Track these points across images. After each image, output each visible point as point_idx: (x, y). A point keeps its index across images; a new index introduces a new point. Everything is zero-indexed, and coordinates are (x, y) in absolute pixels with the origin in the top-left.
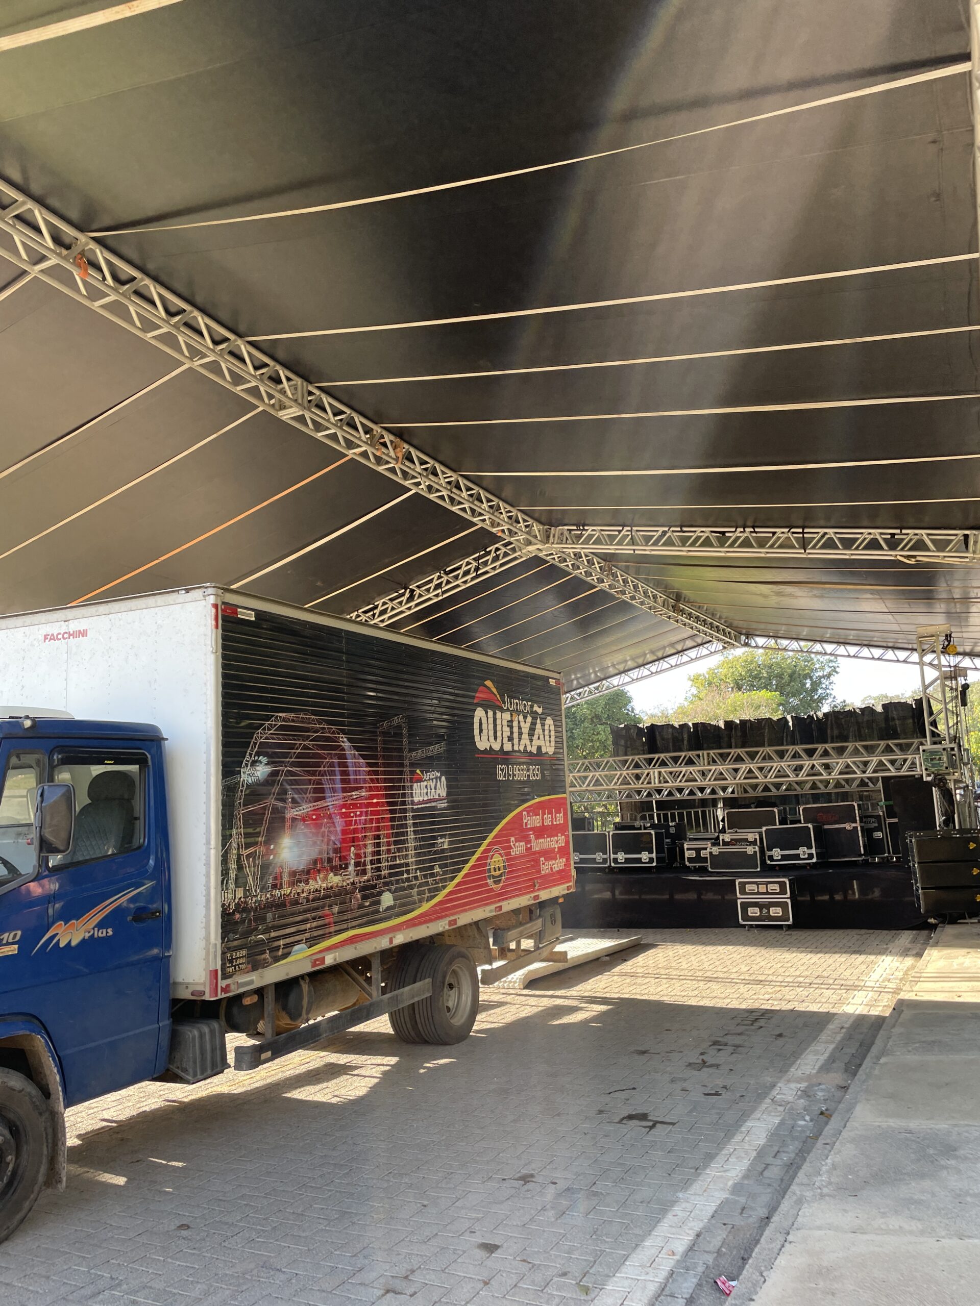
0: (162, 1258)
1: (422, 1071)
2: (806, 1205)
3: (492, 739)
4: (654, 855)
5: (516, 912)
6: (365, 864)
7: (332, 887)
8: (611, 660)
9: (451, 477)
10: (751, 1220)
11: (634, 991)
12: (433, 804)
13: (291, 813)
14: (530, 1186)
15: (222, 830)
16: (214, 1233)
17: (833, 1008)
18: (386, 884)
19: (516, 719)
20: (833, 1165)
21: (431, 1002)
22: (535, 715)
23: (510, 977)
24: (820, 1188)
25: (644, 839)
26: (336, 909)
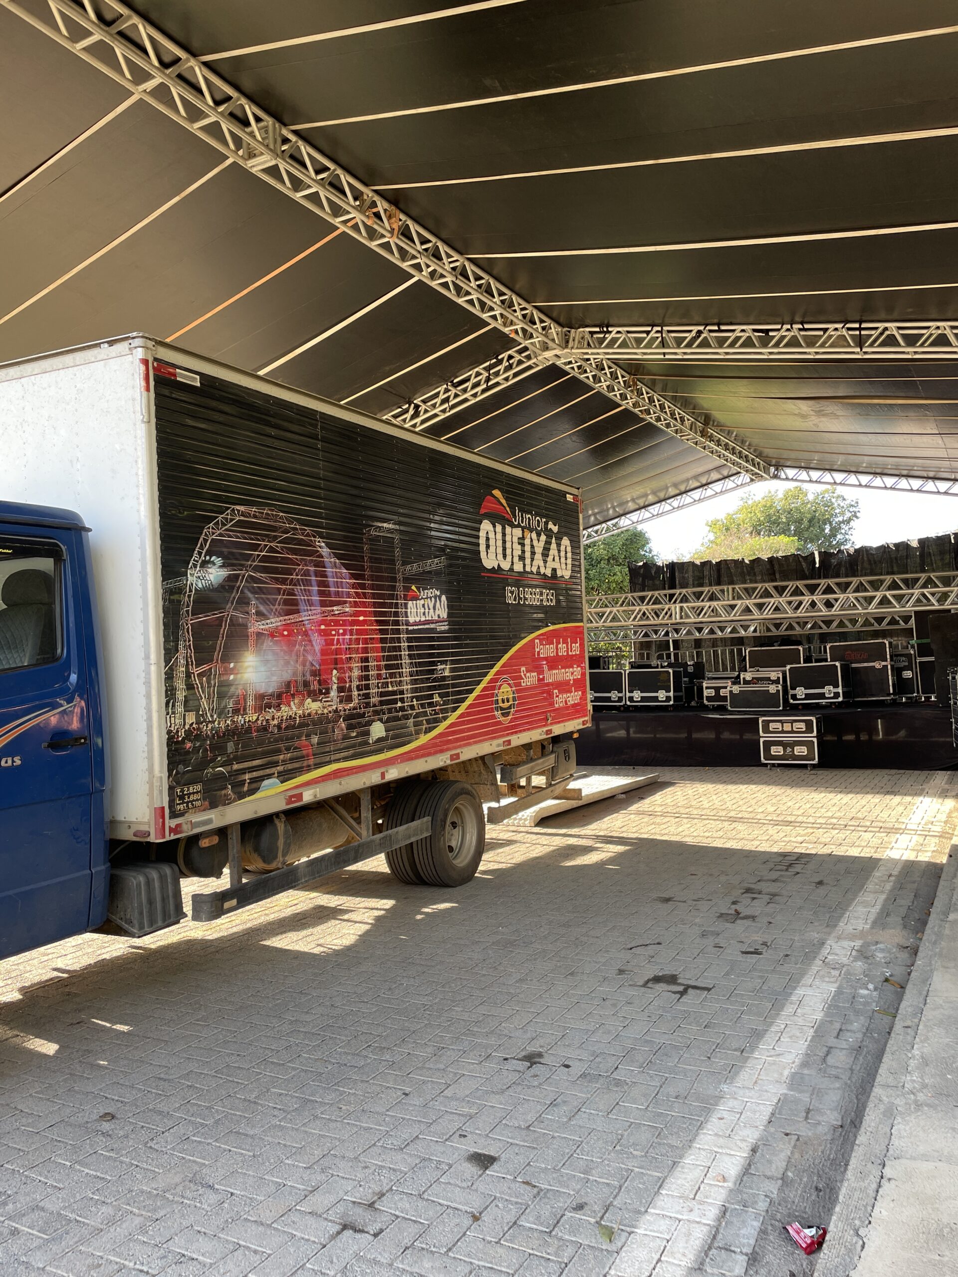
0: (68, 1164)
1: (419, 917)
2: (899, 1119)
3: (500, 557)
4: (671, 694)
5: (527, 747)
6: (350, 690)
7: (309, 715)
8: (629, 494)
9: (457, 261)
10: (820, 1129)
11: (653, 831)
12: (432, 626)
13: (256, 626)
14: (536, 1069)
15: (165, 642)
16: (143, 1127)
17: (875, 852)
18: (376, 713)
19: (529, 536)
20: (922, 1058)
21: (431, 842)
22: (549, 534)
23: (520, 814)
24: (913, 1094)
25: (662, 677)
26: (315, 739)
